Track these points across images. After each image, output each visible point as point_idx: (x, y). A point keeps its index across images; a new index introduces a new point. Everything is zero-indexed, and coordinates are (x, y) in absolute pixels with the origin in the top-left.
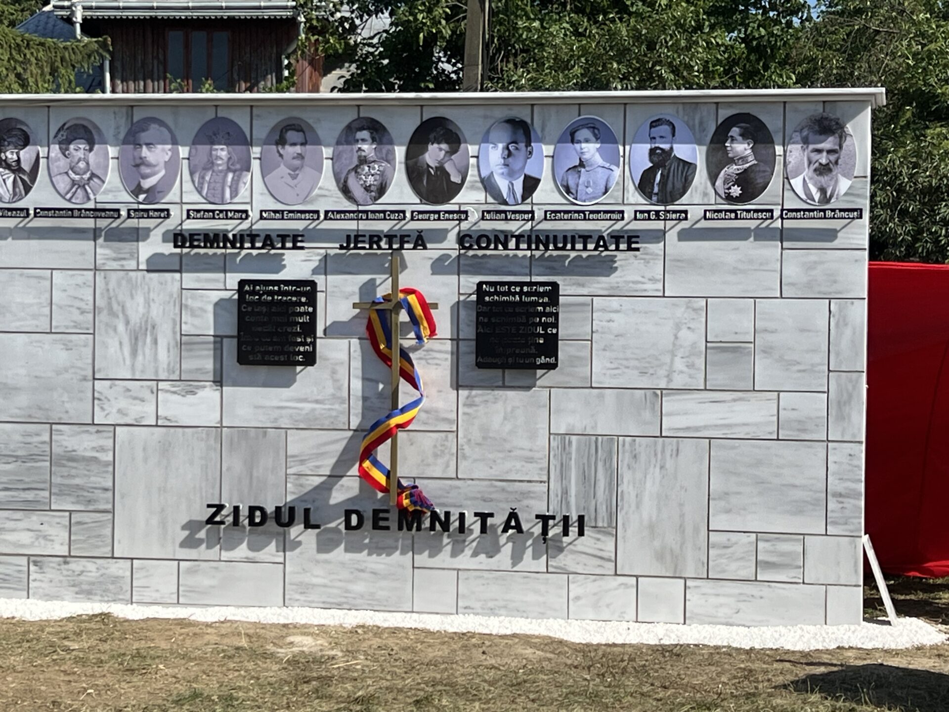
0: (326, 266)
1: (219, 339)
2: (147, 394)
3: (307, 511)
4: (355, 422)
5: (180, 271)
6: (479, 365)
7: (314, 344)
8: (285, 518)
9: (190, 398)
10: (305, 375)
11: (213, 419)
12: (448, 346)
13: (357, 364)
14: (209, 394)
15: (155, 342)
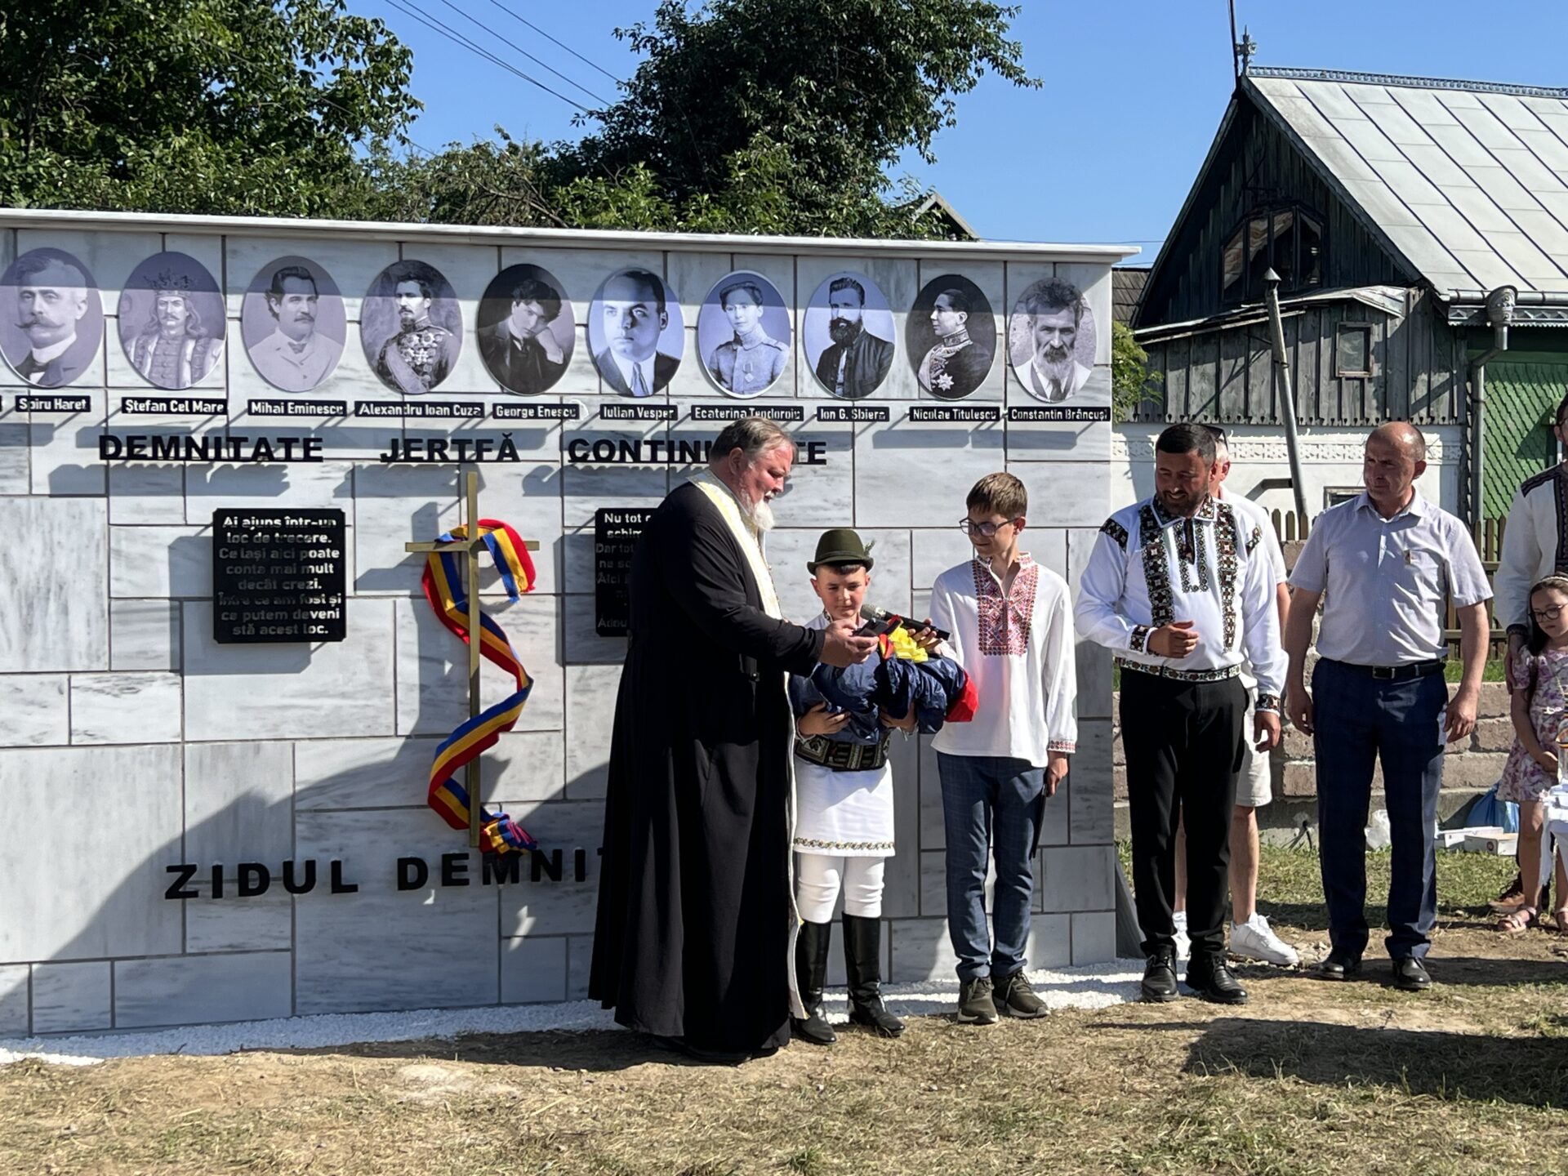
0: (354, 484)
1: (178, 603)
2: (52, 696)
3: (336, 866)
4: (407, 725)
5: (107, 495)
6: (602, 632)
7: (342, 607)
8: (300, 879)
9: (128, 699)
10: (324, 654)
11: (169, 730)
12: (551, 604)
13: (409, 637)
14: (162, 691)
15: (65, 611)
